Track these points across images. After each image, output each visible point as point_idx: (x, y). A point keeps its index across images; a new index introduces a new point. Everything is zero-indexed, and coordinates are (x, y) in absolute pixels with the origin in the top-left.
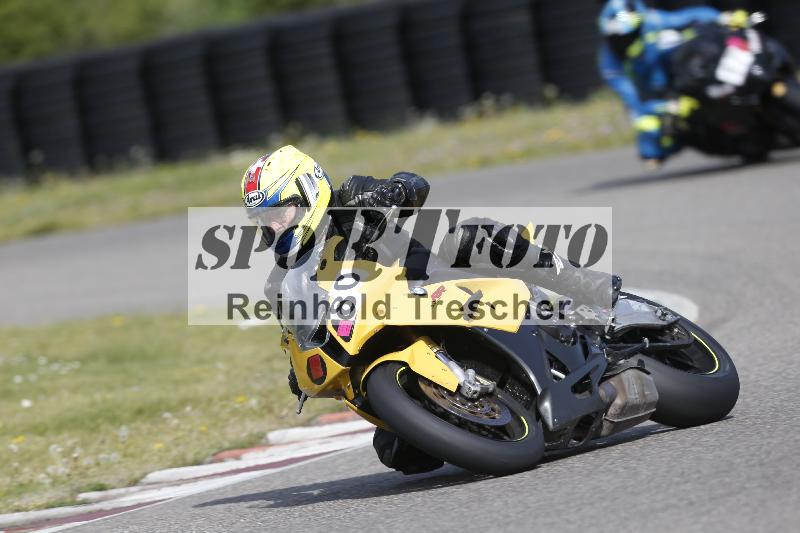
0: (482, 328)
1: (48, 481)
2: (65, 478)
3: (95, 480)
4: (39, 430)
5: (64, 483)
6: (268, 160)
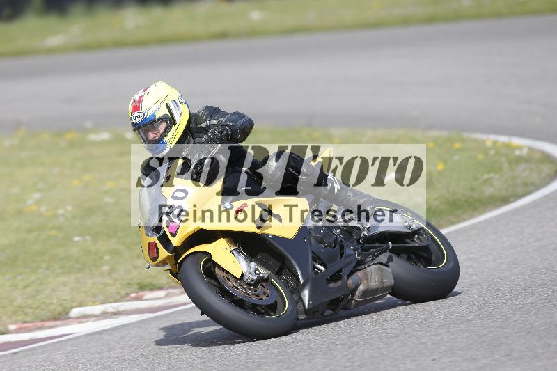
0: (268, 235)
6: (148, 91)
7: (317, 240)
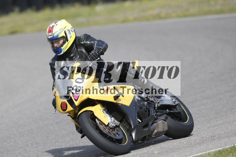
6: (57, 23)
7: (139, 108)
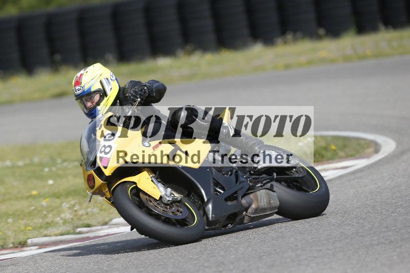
1: (61, 222)
2: (70, 220)
3: (85, 222)
4: (57, 196)
5: (69, 222)
6: (87, 70)
